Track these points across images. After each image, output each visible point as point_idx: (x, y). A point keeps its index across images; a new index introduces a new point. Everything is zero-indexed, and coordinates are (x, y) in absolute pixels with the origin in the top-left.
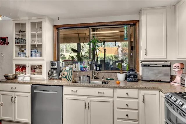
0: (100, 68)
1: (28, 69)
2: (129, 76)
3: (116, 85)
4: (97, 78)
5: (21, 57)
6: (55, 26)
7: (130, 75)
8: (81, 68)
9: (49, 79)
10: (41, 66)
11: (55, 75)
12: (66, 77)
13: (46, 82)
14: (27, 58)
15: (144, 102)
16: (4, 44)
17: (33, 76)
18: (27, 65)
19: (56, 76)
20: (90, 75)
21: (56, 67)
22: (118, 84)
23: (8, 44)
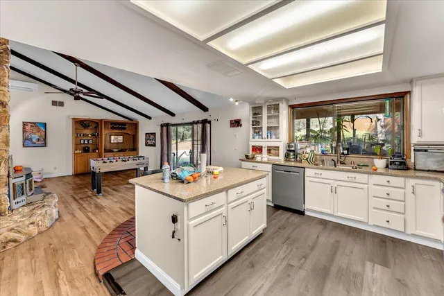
0: (348, 152)
1: (265, 150)
2: (392, 163)
3: (371, 171)
4: (344, 163)
5: (257, 138)
6: (290, 106)
7: (394, 162)
8: (323, 152)
9: (286, 161)
10: (278, 147)
11: (292, 157)
12: (307, 159)
13: (283, 162)
14: (263, 140)
15: (413, 193)
16: (238, 126)
17: (270, 157)
18: (264, 146)
19: (294, 158)
20: (335, 159)
21: (293, 149)
22: (376, 170)
23: (241, 126)
